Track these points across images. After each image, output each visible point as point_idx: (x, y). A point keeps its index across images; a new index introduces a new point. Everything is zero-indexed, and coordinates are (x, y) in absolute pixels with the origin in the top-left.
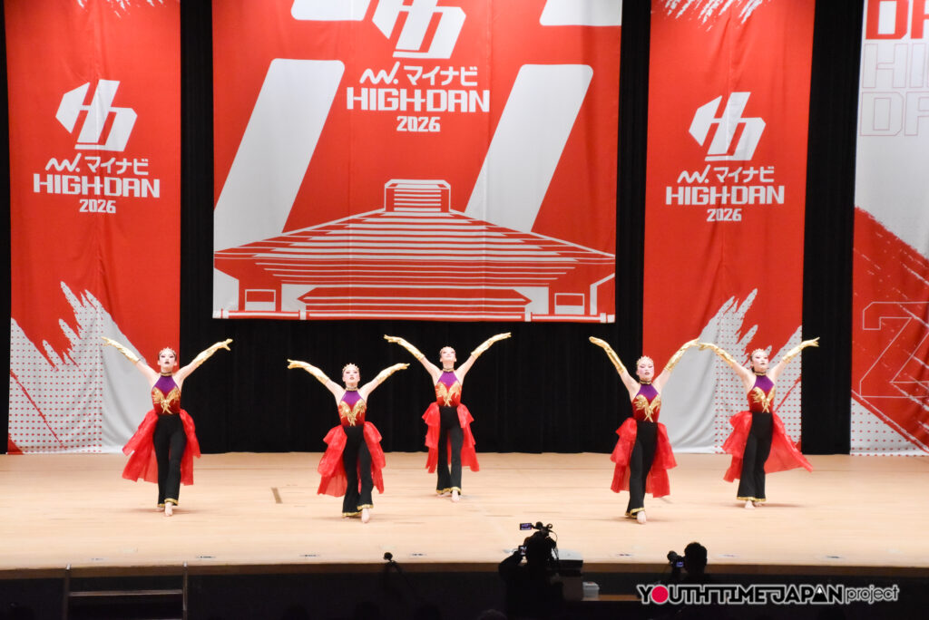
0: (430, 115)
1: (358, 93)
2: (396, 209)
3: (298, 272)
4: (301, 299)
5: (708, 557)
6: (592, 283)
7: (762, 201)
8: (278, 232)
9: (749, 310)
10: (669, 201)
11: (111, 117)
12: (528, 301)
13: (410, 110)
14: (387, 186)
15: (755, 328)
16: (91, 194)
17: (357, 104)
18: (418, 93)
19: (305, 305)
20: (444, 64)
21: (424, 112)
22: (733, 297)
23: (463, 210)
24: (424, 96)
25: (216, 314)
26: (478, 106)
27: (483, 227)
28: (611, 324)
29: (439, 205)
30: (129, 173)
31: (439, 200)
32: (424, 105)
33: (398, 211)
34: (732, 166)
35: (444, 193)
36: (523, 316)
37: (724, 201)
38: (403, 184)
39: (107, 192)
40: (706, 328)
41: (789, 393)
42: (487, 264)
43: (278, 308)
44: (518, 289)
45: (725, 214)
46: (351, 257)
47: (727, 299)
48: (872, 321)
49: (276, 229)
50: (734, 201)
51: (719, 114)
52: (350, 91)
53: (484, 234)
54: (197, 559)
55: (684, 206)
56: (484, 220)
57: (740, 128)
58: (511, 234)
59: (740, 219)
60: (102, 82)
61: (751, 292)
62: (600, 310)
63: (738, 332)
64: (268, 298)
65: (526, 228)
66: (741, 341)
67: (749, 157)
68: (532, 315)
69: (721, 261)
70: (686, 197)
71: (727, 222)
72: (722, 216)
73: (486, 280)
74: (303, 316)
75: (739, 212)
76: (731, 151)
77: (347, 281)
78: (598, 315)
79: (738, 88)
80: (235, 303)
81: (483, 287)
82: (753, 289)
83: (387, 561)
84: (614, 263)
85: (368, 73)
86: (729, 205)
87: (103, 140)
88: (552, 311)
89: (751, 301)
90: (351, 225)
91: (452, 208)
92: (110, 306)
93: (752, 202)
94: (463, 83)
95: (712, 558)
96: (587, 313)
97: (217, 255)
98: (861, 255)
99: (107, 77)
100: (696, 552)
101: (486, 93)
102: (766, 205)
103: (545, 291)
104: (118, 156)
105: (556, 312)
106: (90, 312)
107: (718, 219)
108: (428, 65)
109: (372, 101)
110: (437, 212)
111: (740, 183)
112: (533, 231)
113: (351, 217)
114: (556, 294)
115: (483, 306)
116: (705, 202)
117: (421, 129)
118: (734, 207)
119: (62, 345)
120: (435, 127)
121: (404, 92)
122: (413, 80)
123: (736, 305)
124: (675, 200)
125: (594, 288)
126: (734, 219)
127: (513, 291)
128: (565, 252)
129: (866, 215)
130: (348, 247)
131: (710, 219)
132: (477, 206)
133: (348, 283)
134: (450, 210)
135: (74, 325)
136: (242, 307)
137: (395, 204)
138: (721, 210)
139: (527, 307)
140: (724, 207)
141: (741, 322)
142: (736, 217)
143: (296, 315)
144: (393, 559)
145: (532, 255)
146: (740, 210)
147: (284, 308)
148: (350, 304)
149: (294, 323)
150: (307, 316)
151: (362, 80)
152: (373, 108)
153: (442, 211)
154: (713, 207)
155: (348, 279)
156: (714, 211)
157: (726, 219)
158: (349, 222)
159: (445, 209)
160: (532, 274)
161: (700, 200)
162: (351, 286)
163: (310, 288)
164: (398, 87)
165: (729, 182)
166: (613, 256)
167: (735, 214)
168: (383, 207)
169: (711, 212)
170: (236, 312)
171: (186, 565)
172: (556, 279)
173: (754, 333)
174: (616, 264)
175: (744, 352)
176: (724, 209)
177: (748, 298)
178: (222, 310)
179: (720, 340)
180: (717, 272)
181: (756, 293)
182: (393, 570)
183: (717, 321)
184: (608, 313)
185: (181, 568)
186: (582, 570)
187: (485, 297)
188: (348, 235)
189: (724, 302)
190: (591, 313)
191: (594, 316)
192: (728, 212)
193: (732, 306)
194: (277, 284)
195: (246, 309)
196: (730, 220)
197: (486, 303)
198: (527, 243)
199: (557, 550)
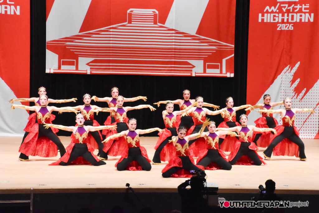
2: (132, 23)
3: (87, 52)
4: (88, 64)
5: (276, 187)
6: (223, 59)
7: (303, 21)
8: (77, 33)
9: (296, 72)
10: (260, 21)
12: (194, 67)
14: (128, 11)
15: (299, 80)
19: (90, 67)
22: (289, 66)
23: (164, 24)
25: (47, 71)
27: (173, 32)
28: (232, 78)
29: (153, 21)
30: (5, 2)
31: (153, 19)
33: (134, 24)
35: (155, 15)
36: (191, 73)
37: (285, 21)
38: (136, 11)
40: (276, 80)
42: (175, 49)
43: (77, 69)
44: (189, 61)
45: (286, 27)
46: (111, 45)
47: (286, 66)
49: (76, 31)
50: (290, 21)
53: (174, 35)
54: (38, 186)
55: (267, 22)
56: (174, 28)
58: (186, 35)
59: (292, 29)
61: (297, 63)
62: (227, 72)
63: (290, 82)
64: (72, 64)
65: (193, 32)
66: (292, 86)
68: (196, 73)
69: (284, 48)
70: (268, 18)
71: (287, 30)
72: (284, 27)
73: (174, 57)
74: (89, 73)
75: (292, 26)
78: (226, 74)
80: (56, 66)
81: (173, 60)
82: (298, 62)
83: (127, 187)
84: (234, 49)
86: (288, 22)
88: (205, 71)
89: (297, 67)
90: (111, 30)
91: (158, 23)
93: (298, 21)
95: (277, 187)
96: (221, 72)
97: (48, 43)
100: (270, 184)
102: (305, 22)
103: (202, 61)
105: (207, 72)
107: (282, 29)
110: (152, 24)
111: (293, 12)
112: (196, 34)
113: (111, 26)
114: (207, 64)
115: (173, 69)
116: (276, 21)
118: (290, 23)
123: (290, 69)
124: (263, 20)
125: (224, 61)
126: (290, 29)
127: (187, 62)
128: (211, 44)
130: (110, 40)
131: (278, 29)
132: (170, 22)
133: (110, 57)
134: (158, 24)
136: (59, 68)
137: (132, 20)
138: (284, 25)
139: (193, 69)
140: (285, 23)
141: (292, 78)
142: (291, 28)
143: (86, 72)
144: (130, 186)
145: (195, 45)
146: (293, 25)
147: (79, 69)
148: (111, 67)
149: (84, 76)
150: (91, 72)
153: (155, 24)
154: (280, 23)
155: (110, 55)
156: (280, 25)
157: (286, 29)
158: (110, 28)
159: (155, 23)
160: (196, 54)
161: (274, 20)
162: (111, 59)
163: (93, 59)
165: (288, 11)
166: (234, 46)
167: (290, 27)
168: (126, 22)
169: (279, 26)
170: (57, 70)
171: (32, 189)
172: (207, 56)
173: (298, 82)
174: (235, 50)
175: (293, 91)
176: (285, 24)
177: (296, 66)
178: (50, 69)
179: (283, 85)
180: (282, 54)
181: (299, 64)
182: (131, 191)
183: (281, 77)
184: (231, 73)
185: (29, 190)
186: (218, 192)
187: (174, 65)
188: (110, 35)
189: (285, 68)
190: (223, 73)
191: (224, 74)
192: (287, 25)
193: (288, 70)
194: (76, 57)
195: (62, 69)
196: (288, 29)
197: (174, 67)
198: (194, 39)
199: (206, 183)
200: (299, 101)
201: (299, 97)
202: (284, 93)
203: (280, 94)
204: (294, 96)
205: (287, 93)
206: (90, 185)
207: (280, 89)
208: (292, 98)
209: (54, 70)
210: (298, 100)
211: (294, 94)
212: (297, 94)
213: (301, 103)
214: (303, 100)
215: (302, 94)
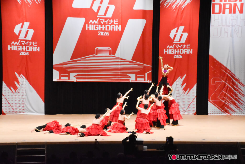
0: (106, 31)
1: (88, 26)
2: (98, 54)
3: (74, 70)
4: (74, 76)
7: (187, 53)
8: (69, 60)
9: (184, 80)
10: (165, 53)
11: (27, 31)
12: (130, 77)
13: (101, 30)
14: (96, 49)
15: (185, 84)
16: (23, 50)
17: (88, 28)
18: (103, 26)
19: (76, 78)
20: (110, 19)
21: (105, 31)
22: (180, 77)
23: (114, 55)
24: (105, 27)
25: (54, 80)
26: (118, 29)
27: (119, 59)
30: (32, 45)
32: (105, 29)
33: (98, 55)
34: (180, 44)
35: (110, 51)
36: (129, 81)
37: (178, 53)
38: (100, 48)
39: (27, 50)
41: (193, 100)
42: (120, 68)
43: (69, 79)
44: (128, 74)
45: (178, 56)
46: (87, 66)
47: (179, 77)
48: (213, 82)
49: (68, 58)
51: (177, 31)
52: (87, 25)
53: (120, 61)
54: (49, 141)
55: (168, 54)
56: (120, 57)
57: (182, 35)
58: (126, 61)
59: (182, 57)
60: (25, 23)
61: (184, 75)
62: (148, 80)
63: (181, 85)
64: (66, 76)
65: (130, 58)
66: (182, 87)
67: (184, 42)
68: (131, 81)
69: (177, 68)
70: (169, 52)
72: (177, 57)
73: (120, 72)
74: (75, 81)
75: (182, 56)
76: (180, 41)
78: (147, 81)
79: (181, 25)
80: (58, 78)
85: (91, 21)
86: (179, 54)
87: (25, 37)
88: (136, 80)
89: (184, 77)
90: (87, 58)
91: (112, 54)
92: (27, 78)
93: (185, 53)
94: (115, 23)
96: (145, 80)
97: (54, 66)
98: (211, 66)
99: (26, 21)
100: (171, 139)
101: (120, 26)
102: (188, 54)
103: (134, 75)
104: (29, 41)
105: (137, 80)
106: (22, 80)
107: (176, 57)
108: (106, 19)
109: (92, 28)
110: (108, 55)
111: (182, 48)
112: (131, 60)
113: (87, 56)
114: (137, 76)
116: (173, 53)
117: (104, 35)
118: (180, 54)
119: (15, 88)
120: (107, 34)
121: (100, 26)
122: (102, 23)
123: (181, 78)
124: (166, 53)
125: (146, 74)
126: (180, 57)
128: (139, 65)
129: (212, 57)
130: (86, 64)
131: (174, 57)
132: (118, 54)
135: (18, 83)
136: (60, 79)
138: (177, 55)
139: (130, 79)
140: (178, 54)
141: (182, 83)
142: (181, 57)
143: (74, 81)
145: (131, 66)
147: (70, 79)
148: (87, 78)
149: (73, 83)
150: (76, 81)
151: (90, 23)
152: (92, 29)
153: (109, 55)
154: (175, 54)
156: (175, 55)
157: (178, 57)
158: (86, 58)
159: (110, 54)
160: (131, 71)
161: (172, 52)
162: (87, 73)
163: (77, 74)
164: (98, 24)
165: (179, 48)
166: (151, 66)
167: (181, 56)
168: (95, 54)
171: (46, 142)
172: (137, 72)
174: (152, 68)
179: (177, 87)
180: (176, 70)
181: (186, 76)
182: (97, 143)
183: (176, 82)
184: (150, 80)
185: (45, 143)
186: (143, 143)
187: (120, 76)
188: (86, 61)
189: (178, 78)
190: (146, 80)
193: (180, 78)
194: (69, 73)
195: (61, 79)
197: (120, 78)
198: (130, 63)
199: (137, 138)
201: (185, 93)
202: (178, 91)
203: (176, 91)
204: (183, 92)
206: (76, 140)
207: (176, 89)
208: (182, 94)
209: (57, 80)
211: (183, 91)
212: (185, 91)
213: (187, 96)
214: (188, 94)
215: (187, 92)
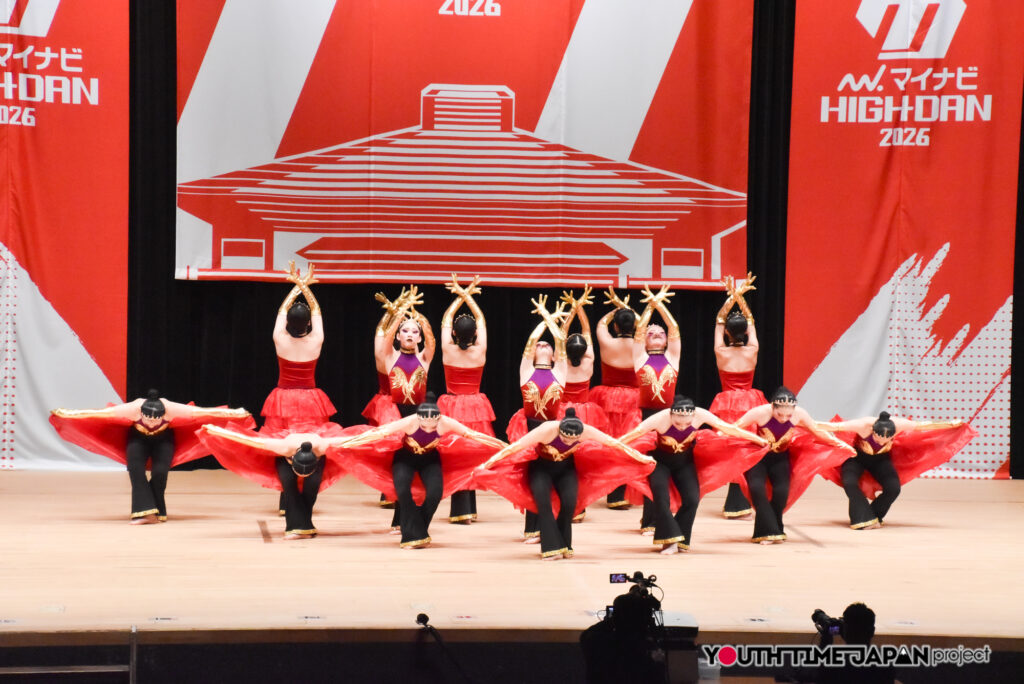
2: (436, 126)
3: (299, 213)
4: (301, 253)
6: (715, 234)
7: (959, 117)
8: (268, 158)
9: (937, 274)
10: (824, 118)
12: (623, 259)
14: (424, 93)
15: (946, 298)
22: (915, 255)
23: (532, 129)
25: (180, 274)
27: (560, 153)
29: (499, 121)
30: (55, 69)
31: (499, 114)
33: (440, 129)
34: (918, 66)
35: (506, 104)
36: (616, 280)
37: (904, 118)
38: (448, 91)
39: (23, 96)
40: (875, 298)
41: (993, 392)
42: (565, 205)
43: (269, 266)
44: (610, 242)
45: (905, 136)
46: (372, 194)
47: (906, 257)
49: (264, 153)
50: (919, 117)
53: (562, 162)
54: (152, 622)
55: (847, 124)
56: (562, 142)
57: (930, 11)
58: (599, 163)
59: (927, 143)
61: (941, 247)
63: (921, 304)
64: (253, 251)
65: (622, 155)
66: (925, 319)
67: (942, 53)
68: (629, 279)
69: (898, 204)
70: (850, 111)
71: (908, 147)
72: (902, 139)
73: (563, 229)
75: (925, 133)
76: (916, 46)
77: (367, 228)
80: (208, 262)
81: (560, 239)
82: (946, 242)
83: (422, 626)
84: (745, 206)
86: (912, 122)
87: (16, 20)
88: (657, 273)
89: (941, 260)
90: (373, 149)
91: (516, 126)
92: (27, 259)
93: (944, 118)
95: (881, 627)
96: (707, 276)
97: (181, 189)
102: (965, 123)
103: (647, 245)
104: (38, 43)
105: (663, 276)
107: (895, 144)
110: (495, 131)
111: (929, 91)
112: (633, 157)
113: (373, 138)
114: (663, 250)
115: (560, 265)
116: (877, 119)
117: (474, 12)
118: (918, 126)
120: (493, 9)
123: (918, 266)
124: (833, 116)
125: (716, 241)
126: (919, 142)
127: (602, 245)
128: (677, 189)
130: (369, 181)
131: (884, 143)
132: (552, 123)
133: (369, 232)
134: (514, 129)
136: (216, 264)
137: (436, 119)
138: (900, 130)
139: (621, 267)
140: (903, 125)
141: (925, 291)
142: (922, 139)
144: (428, 623)
145: (630, 194)
146: (928, 130)
147: (276, 267)
148: (371, 261)
153: (503, 130)
154: (888, 125)
155: (369, 225)
156: (890, 131)
157: (907, 143)
158: (370, 144)
159: (506, 127)
160: (629, 222)
161: (870, 115)
162: (372, 235)
163: (316, 237)
165: (913, 90)
166: (745, 195)
167: (920, 135)
168: (418, 124)
169: (886, 133)
170: (209, 270)
171: (134, 631)
172: (663, 227)
173: (945, 306)
174: (748, 207)
175: (929, 333)
176: (904, 128)
177: (937, 256)
178: (188, 267)
179: (895, 315)
180: (894, 214)
181: (948, 250)
182: (431, 639)
183: (892, 288)
185: (126, 635)
186: (697, 641)
187: (563, 253)
188: (369, 163)
189: (903, 262)
190: (713, 277)
191: (717, 281)
192: (909, 132)
193: (913, 267)
194: (267, 232)
195: (223, 267)
196: (913, 144)
197: (563, 261)
198: (623, 176)
199: (661, 613)
200: (948, 364)
201: (946, 351)
202: (902, 338)
203: (890, 342)
204: (933, 347)
205: (909, 338)
206: (309, 620)
207: (887, 327)
208: (925, 355)
209: (200, 270)
210: (945, 359)
211: (931, 342)
212: (940, 341)
213: (954, 369)
214: (960, 360)
215: (955, 343)
